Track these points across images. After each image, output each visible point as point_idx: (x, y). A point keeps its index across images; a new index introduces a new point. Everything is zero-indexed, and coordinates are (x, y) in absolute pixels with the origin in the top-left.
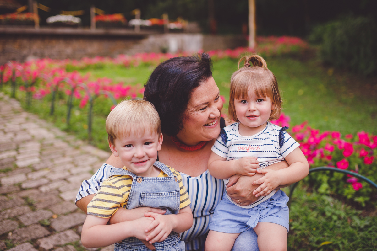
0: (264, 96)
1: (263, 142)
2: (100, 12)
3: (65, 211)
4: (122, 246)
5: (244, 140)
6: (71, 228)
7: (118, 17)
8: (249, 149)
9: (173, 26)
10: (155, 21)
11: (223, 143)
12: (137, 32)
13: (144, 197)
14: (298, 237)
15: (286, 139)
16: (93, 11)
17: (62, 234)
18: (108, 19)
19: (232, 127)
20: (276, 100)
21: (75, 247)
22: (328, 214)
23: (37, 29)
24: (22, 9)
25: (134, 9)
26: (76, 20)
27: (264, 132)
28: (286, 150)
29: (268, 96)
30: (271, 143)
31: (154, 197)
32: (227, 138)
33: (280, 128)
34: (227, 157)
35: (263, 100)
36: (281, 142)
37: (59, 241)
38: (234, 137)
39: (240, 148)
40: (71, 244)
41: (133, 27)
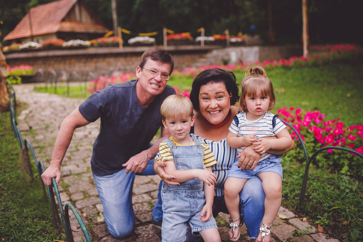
0: (267, 96)
1: (262, 125)
2: (171, 32)
3: (142, 182)
4: (168, 190)
5: (250, 124)
6: (146, 193)
7: (186, 35)
8: (252, 129)
9: (234, 40)
10: (218, 37)
11: (236, 125)
12: (203, 46)
13: (178, 157)
14: (314, 203)
15: (277, 123)
16: (165, 31)
17: (139, 196)
18: (177, 37)
19: (242, 114)
20: (273, 99)
21: (148, 204)
22: (342, 188)
23: (121, 49)
24: (110, 33)
25: (200, 27)
26: (152, 40)
27: (263, 118)
28: (277, 130)
29: (269, 95)
30: (267, 125)
31: (184, 157)
32: (239, 122)
33: (273, 115)
34: (239, 134)
35: (266, 98)
36: (274, 124)
37: (138, 200)
38: (243, 121)
39: (246, 128)
40: (145, 202)
41: (199, 43)
